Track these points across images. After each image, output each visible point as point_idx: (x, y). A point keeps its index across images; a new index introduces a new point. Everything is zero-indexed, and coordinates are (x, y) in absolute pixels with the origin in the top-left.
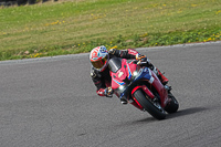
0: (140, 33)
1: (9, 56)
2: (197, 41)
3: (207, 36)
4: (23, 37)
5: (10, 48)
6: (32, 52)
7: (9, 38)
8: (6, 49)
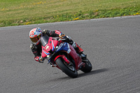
0: (93, 9)
1: (10, 23)
2: (130, 15)
3: (136, 12)
4: (19, 11)
5: (11, 19)
6: (25, 21)
7: (10, 13)
8: (9, 19)
